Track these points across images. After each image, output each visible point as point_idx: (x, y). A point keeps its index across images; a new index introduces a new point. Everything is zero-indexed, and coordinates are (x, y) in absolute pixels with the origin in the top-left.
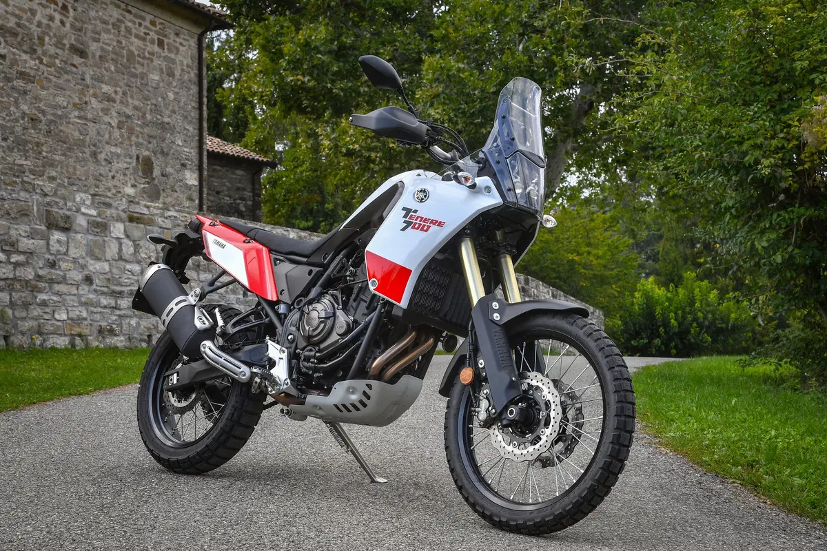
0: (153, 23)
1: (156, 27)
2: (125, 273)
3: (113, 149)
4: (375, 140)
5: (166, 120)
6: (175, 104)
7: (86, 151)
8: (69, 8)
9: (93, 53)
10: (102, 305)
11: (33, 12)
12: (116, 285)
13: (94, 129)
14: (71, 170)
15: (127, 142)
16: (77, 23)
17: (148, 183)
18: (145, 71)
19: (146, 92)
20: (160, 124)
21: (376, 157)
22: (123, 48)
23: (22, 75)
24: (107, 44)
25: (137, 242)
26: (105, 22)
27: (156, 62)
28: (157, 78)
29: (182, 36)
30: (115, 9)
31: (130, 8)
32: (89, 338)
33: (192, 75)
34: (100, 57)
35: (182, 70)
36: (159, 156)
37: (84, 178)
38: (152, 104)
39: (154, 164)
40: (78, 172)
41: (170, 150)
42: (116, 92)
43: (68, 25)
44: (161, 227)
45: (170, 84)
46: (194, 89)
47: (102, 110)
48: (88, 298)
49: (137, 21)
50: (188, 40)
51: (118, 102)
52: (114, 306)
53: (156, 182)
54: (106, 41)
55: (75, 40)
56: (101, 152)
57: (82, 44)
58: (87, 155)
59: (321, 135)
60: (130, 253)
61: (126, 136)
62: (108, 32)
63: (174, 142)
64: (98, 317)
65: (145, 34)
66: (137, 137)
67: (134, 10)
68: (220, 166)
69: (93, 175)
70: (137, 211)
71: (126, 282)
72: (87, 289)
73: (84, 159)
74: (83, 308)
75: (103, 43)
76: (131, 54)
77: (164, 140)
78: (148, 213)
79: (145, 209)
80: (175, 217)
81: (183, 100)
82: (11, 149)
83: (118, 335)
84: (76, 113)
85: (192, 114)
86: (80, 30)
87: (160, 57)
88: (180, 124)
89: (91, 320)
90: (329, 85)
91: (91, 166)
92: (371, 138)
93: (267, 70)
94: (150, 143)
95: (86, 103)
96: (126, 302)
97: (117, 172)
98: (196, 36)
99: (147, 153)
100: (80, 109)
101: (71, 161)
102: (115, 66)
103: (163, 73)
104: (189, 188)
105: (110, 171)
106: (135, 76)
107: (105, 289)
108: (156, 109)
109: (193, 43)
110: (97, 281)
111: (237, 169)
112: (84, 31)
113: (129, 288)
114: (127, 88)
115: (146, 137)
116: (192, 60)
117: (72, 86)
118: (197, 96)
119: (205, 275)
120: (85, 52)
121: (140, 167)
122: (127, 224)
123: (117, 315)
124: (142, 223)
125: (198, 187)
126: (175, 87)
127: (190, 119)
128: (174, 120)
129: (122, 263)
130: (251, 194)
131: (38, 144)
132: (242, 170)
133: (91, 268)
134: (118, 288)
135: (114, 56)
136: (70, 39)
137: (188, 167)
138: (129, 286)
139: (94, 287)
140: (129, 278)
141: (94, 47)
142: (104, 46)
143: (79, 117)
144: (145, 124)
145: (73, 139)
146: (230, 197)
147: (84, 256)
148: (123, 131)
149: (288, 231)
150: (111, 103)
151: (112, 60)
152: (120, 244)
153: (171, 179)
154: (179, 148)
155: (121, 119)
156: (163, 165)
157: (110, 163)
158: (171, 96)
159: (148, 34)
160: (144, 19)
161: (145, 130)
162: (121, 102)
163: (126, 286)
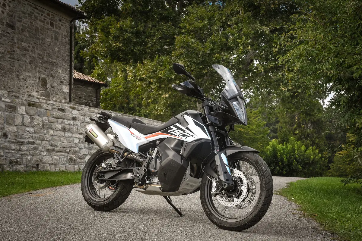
0: (48, 15)
1: (50, 16)
2: (26, 133)
3: (27, 74)
4: (153, 73)
5: (54, 61)
6: (59, 53)
7: (13, 74)
8: (6, 5)
9: (18, 28)
10: (12, 149)
12: (20, 138)
13: (18, 64)
14: (6, 83)
15: (34, 71)
16: (10, 13)
17: (44, 90)
18: (44, 37)
19: (44, 47)
20: (51, 62)
21: (153, 81)
22: (33, 26)
24: (25, 23)
25: (32, 117)
26: (24, 13)
27: (50, 33)
28: (50, 40)
29: (62, 21)
30: (30, 7)
31: (37, 7)
32: (4, 166)
33: (67, 40)
34: (22, 29)
35: (62, 37)
36: (50, 78)
37: (12, 87)
38: (47, 53)
39: (48, 81)
40: (9, 84)
41: (55, 75)
42: (29, 47)
43: (6, 13)
44: (45, 109)
45: (56, 44)
46: (68, 47)
47: (22, 55)
48: (4, 145)
49: (41, 13)
50: (65, 23)
51: (30, 51)
52: (19, 149)
53: (48, 90)
54: (25, 22)
55: (9, 21)
56: (21, 75)
57: (13, 23)
58: (14, 76)
59: (128, 71)
60: (28, 122)
61: (34, 68)
62: (26, 17)
63: (58, 71)
64: (10, 155)
65: (44, 19)
66: (39, 68)
67: (39, 8)
68: (81, 85)
69: (17, 86)
70: (33, 100)
71: (26, 137)
72: (4, 140)
73: (12, 78)
74: (2, 150)
75: (23, 23)
76: (37, 29)
77: (52, 70)
78: (39, 102)
79: (37, 100)
80: (53, 104)
81: (62, 51)
83: (21, 165)
84: (9, 56)
85: (67, 58)
86: (12, 16)
87: (52, 30)
88: (61, 63)
89: (6, 157)
90: (132, 48)
91: (16, 82)
92: (151, 72)
93: (103, 40)
94: (46, 71)
95: (14, 51)
96: (25, 147)
97: (29, 85)
98: (69, 22)
99: (44, 76)
100: (11, 54)
101: (6, 79)
102: (29, 34)
103: (53, 38)
104: (65, 93)
105: (25, 84)
106: (39, 39)
107: (14, 141)
108: (49, 55)
109: (68, 24)
110: (9, 136)
111: (89, 87)
112: (14, 16)
113: (27, 140)
114: (35, 45)
115: (44, 68)
116: (67, 33)
117: (7, 43)
118: (69, 50)
119: (68, 134)
120: (14, 27)
121: (40, 82)
122: (27, 107)
123: (20, 154)
124: (35, 107)
125: (69, 93)
126: (58, 45)
127: (65, 60)
128: (58, 61)
129: (24, 127)
130: (95, 99)
132: (91, 87)
133: (6, 129)
134: (22, 140)
135: (29, 30)
136: (7, 20)
137: (64, 83)
138: (27, 139)
139: (8, 139)
140: (27, 135)
141: (18, 24)
142: (24, 24)
143: (10, 58)
144: (44, 62)
145: (7, 68)
146: (86, 100)
147: (3, 123)
148: (32, 65)
149: (111, 112)
150: (27, 52)
151: (28, 31)
152: (23, 118)
153: (56, 89)
154: (60, 74)
155: (31, 59)
156: (52, 82)
157: (25, 80)
158: (56, 49)
159: (46, 20)
160: (44, 12)
161: (43, 65)
162: (32, 51)
163: (26, 139)
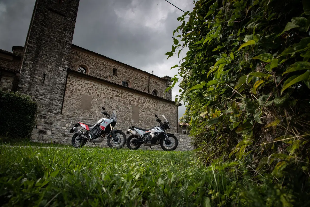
1: (170, 106)
8: (155, 104)
11: (150, 106)
18: (167, 112)
22: (164, 109)
23: (148, 114)
26: (161, 106)
28: (170, 113)
29: (174, 107)
30: (163, 104)
31: (165, 104)
33: (176, 113)
35: (174, 112)
46: (176, 115)
54: (161, 109)
55: (156, 109)
63: (173, 123)
65: (168, 107)
76: (165, 111)
81: (174, 117)
82: (145, 125)
86: (157, 107)
87: (170, 110)
102: (162, 112)
104: (175, 130)
108: (169, 118)
109: (176, 108)
116: (176, 110)
125: (177, 130)
127: (175, 119)
128: (173, 119)
131: (150, 124)
137: (175, 126)
141: (159, 110)
153: (172, 128)
158: (172, 116)
160: (168, 105)
